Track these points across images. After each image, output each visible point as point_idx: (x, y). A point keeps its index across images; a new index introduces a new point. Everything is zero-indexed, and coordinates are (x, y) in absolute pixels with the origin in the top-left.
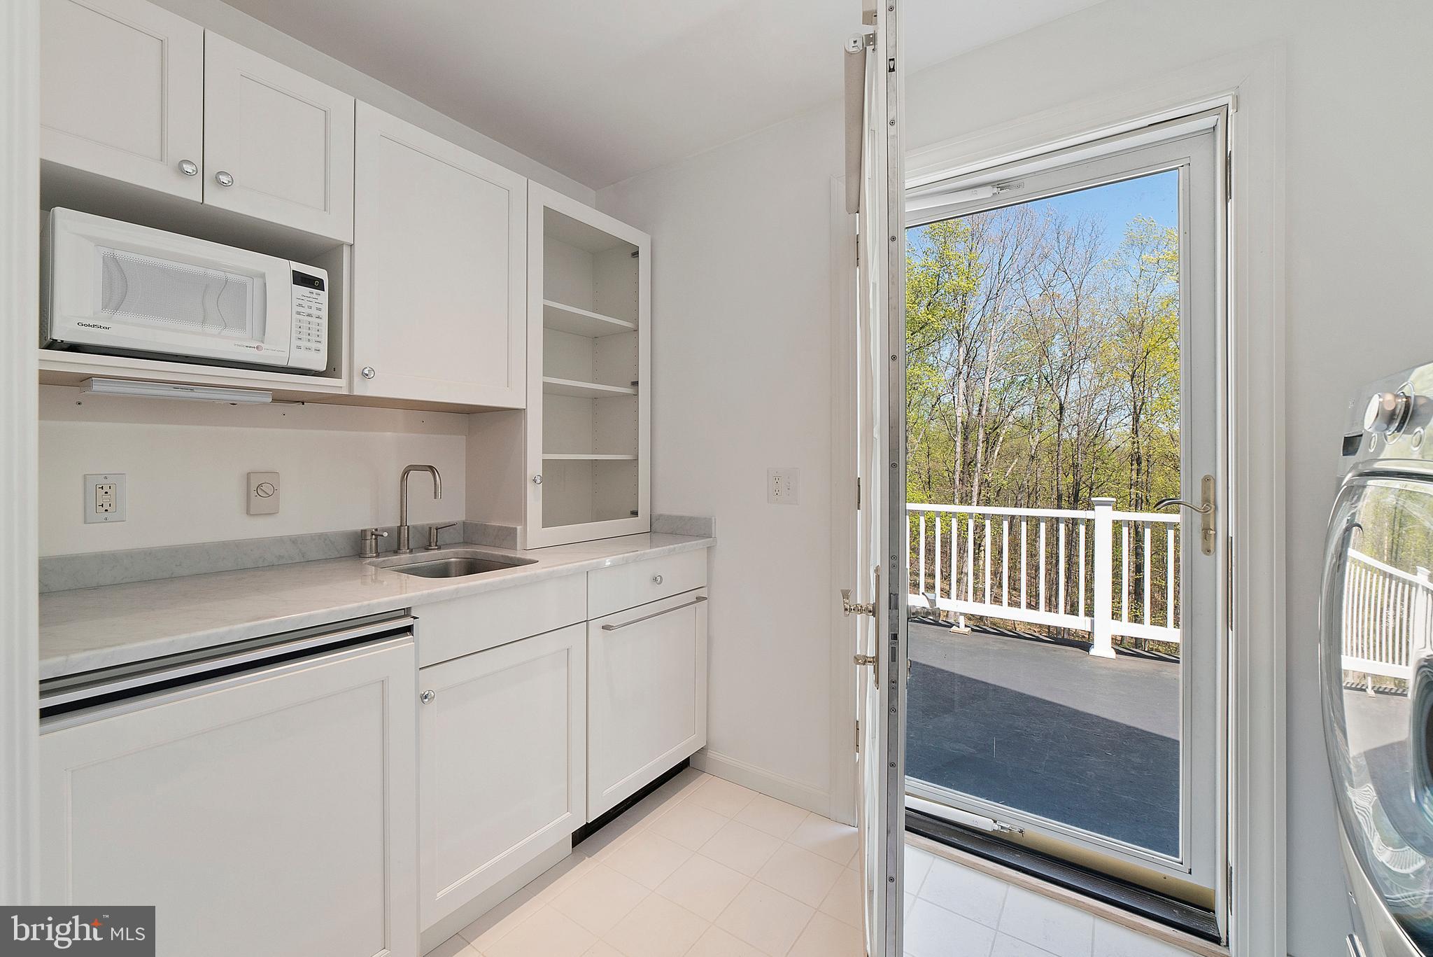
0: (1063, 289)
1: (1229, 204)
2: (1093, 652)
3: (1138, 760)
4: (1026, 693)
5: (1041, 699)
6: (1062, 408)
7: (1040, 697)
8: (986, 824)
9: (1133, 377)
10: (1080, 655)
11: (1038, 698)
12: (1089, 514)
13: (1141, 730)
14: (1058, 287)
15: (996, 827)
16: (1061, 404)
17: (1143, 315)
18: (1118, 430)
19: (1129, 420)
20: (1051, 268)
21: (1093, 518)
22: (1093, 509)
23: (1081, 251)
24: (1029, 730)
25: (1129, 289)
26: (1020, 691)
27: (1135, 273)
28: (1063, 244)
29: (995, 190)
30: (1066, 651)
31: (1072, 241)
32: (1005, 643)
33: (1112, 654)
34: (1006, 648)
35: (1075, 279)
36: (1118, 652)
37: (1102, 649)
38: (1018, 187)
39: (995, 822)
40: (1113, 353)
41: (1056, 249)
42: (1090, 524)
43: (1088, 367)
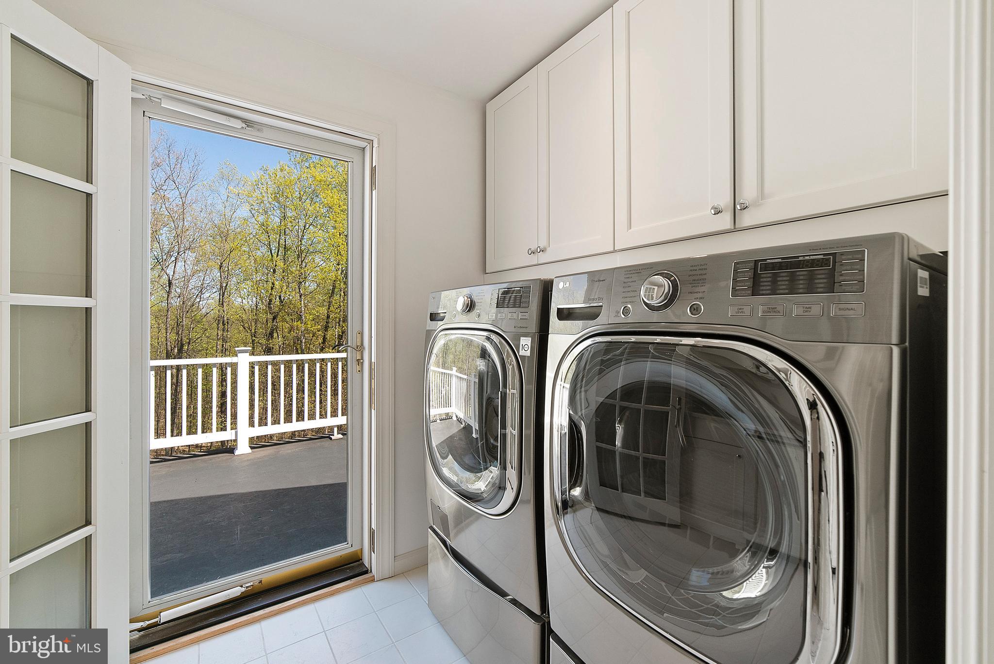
0: (172, 195)
1: (374, 192)
2: (237, 453)
3: (288, 507)
4: (203, 495)
5: (216, 496)
6: (170, 283)
7: (214, 494)
8: (237, 592)
9: (221, 267)
10: (229, 457)
11: (213, 496)
12: (234, 360)
13: (283, 489)
14: (168, 192)
15: (243, 589)
16: (169, 280)
17: (228, 227)
18: (209, 301)
19: (216, 296)
20: (163, 176)
21: (237, 362)
22: (237, 356)
23: (187, 171)
24: (216, 519)
25: (220, 207)
26: (197, 496)
27: (224, 198)
28: (173, 161)
29: (244, 125)
30: (219, 458)
31: (180, 161)
32: (170, 467)
33: (249, 451)
34: (172, 470)
35: (182, 189)
36: (252, 448)
37: (243, 448)
38: (259, 130)
39: (242, 586)
40: (208, 248)
41: (167, 162)
42: (234, 366)
43: (191, 256)
